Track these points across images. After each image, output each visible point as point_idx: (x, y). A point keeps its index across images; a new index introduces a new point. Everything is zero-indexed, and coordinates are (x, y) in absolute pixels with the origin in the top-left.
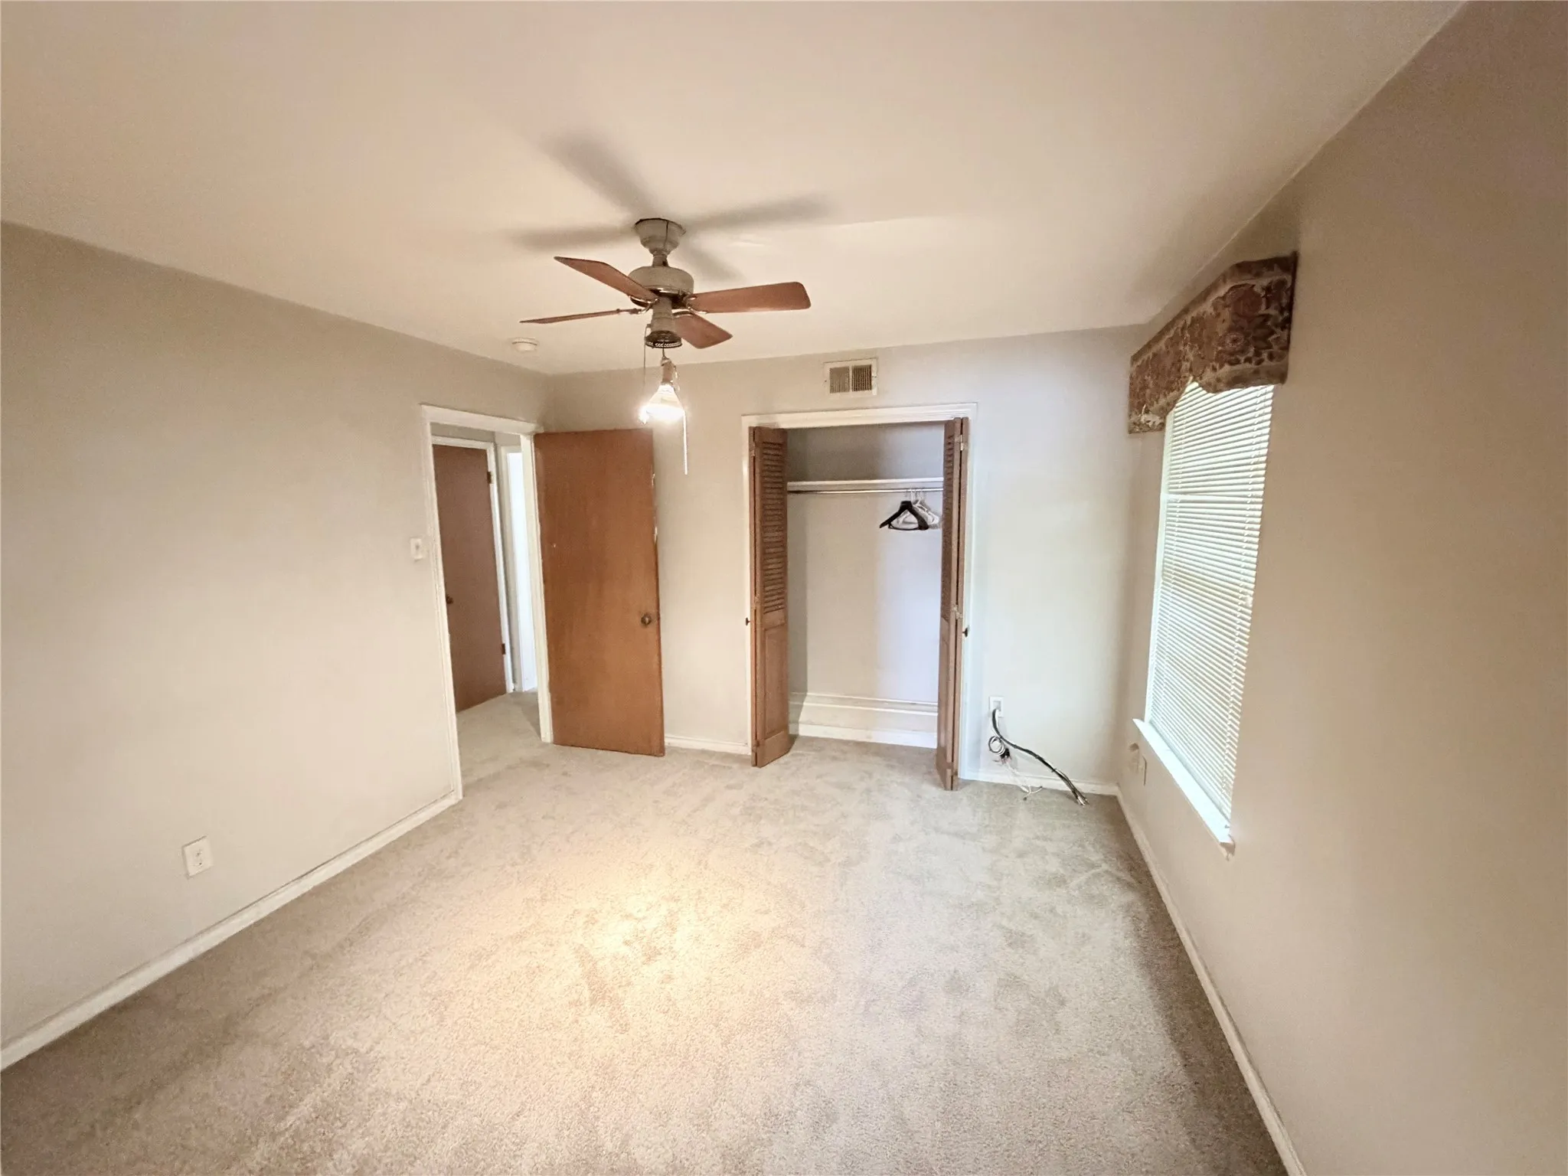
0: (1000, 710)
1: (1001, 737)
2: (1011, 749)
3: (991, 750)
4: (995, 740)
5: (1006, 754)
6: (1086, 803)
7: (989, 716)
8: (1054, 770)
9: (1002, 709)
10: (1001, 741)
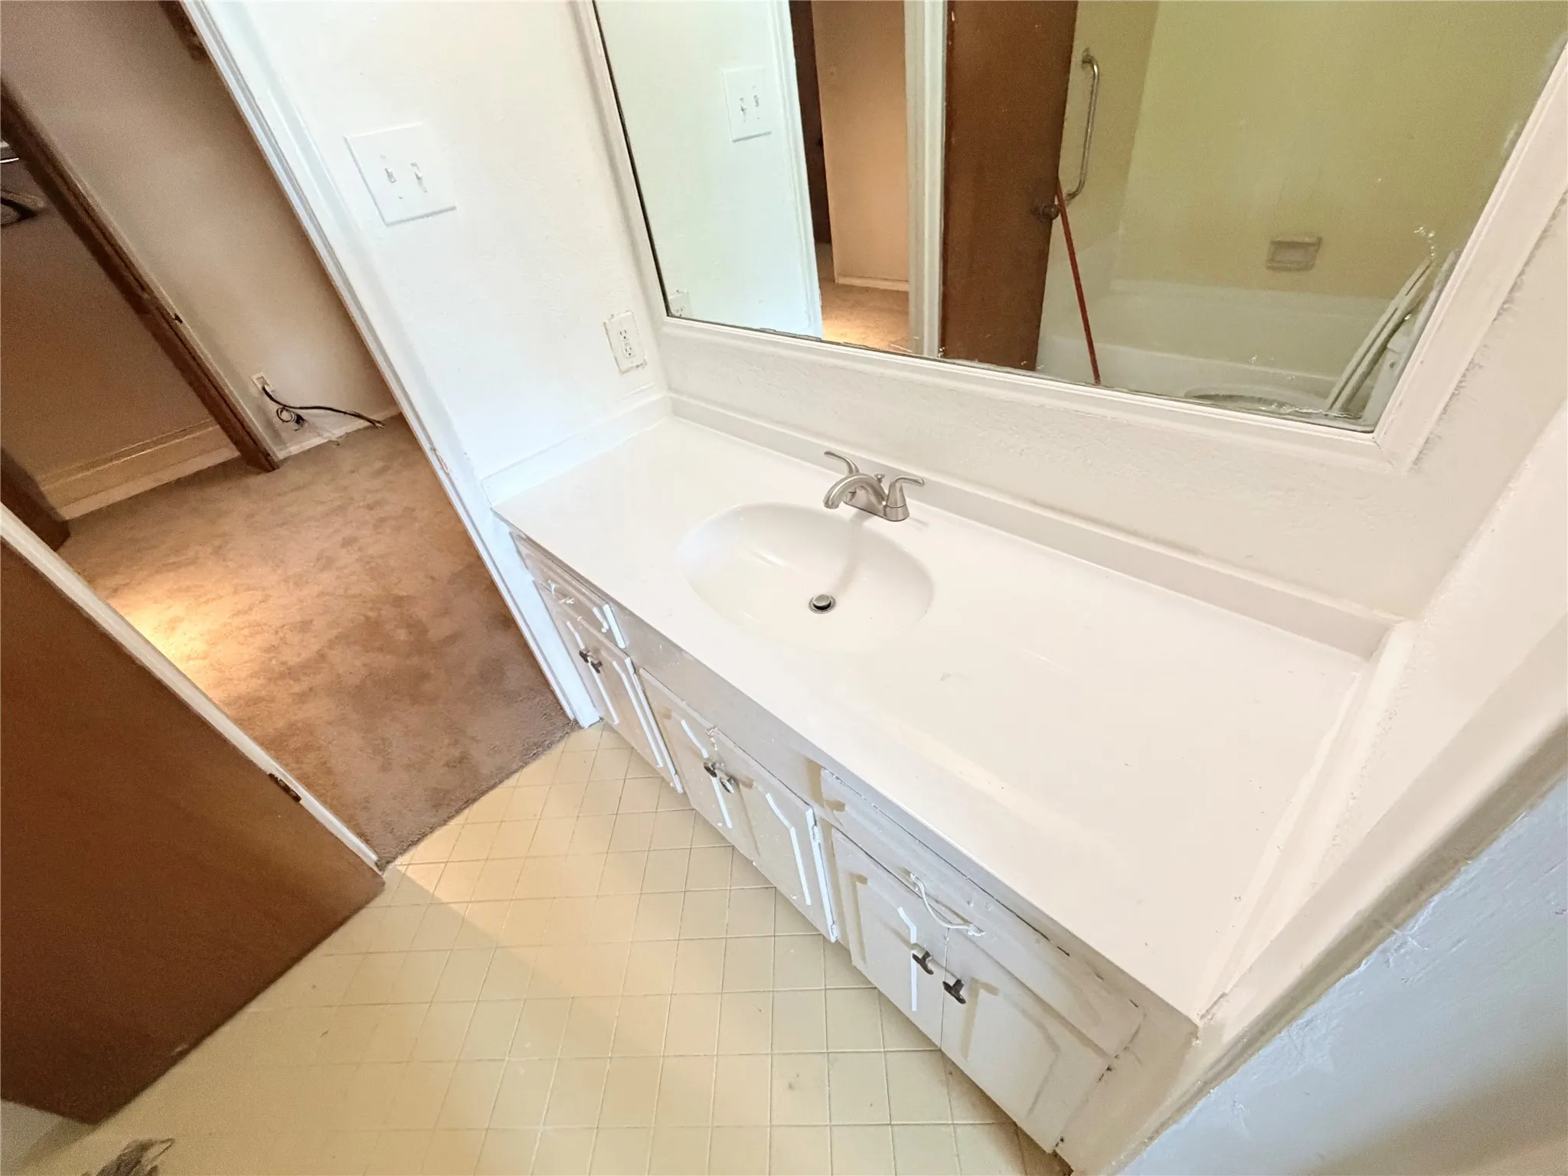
0: (268, 385)
1: (285, 406)
2: (301, 412)
3: (283, 421)
4: (281, 412)
5: (299, 420)
6: (383, 425)
7: (262, 394)
8: (345, 413)
9: (268, 382)
10: (287, 410)
